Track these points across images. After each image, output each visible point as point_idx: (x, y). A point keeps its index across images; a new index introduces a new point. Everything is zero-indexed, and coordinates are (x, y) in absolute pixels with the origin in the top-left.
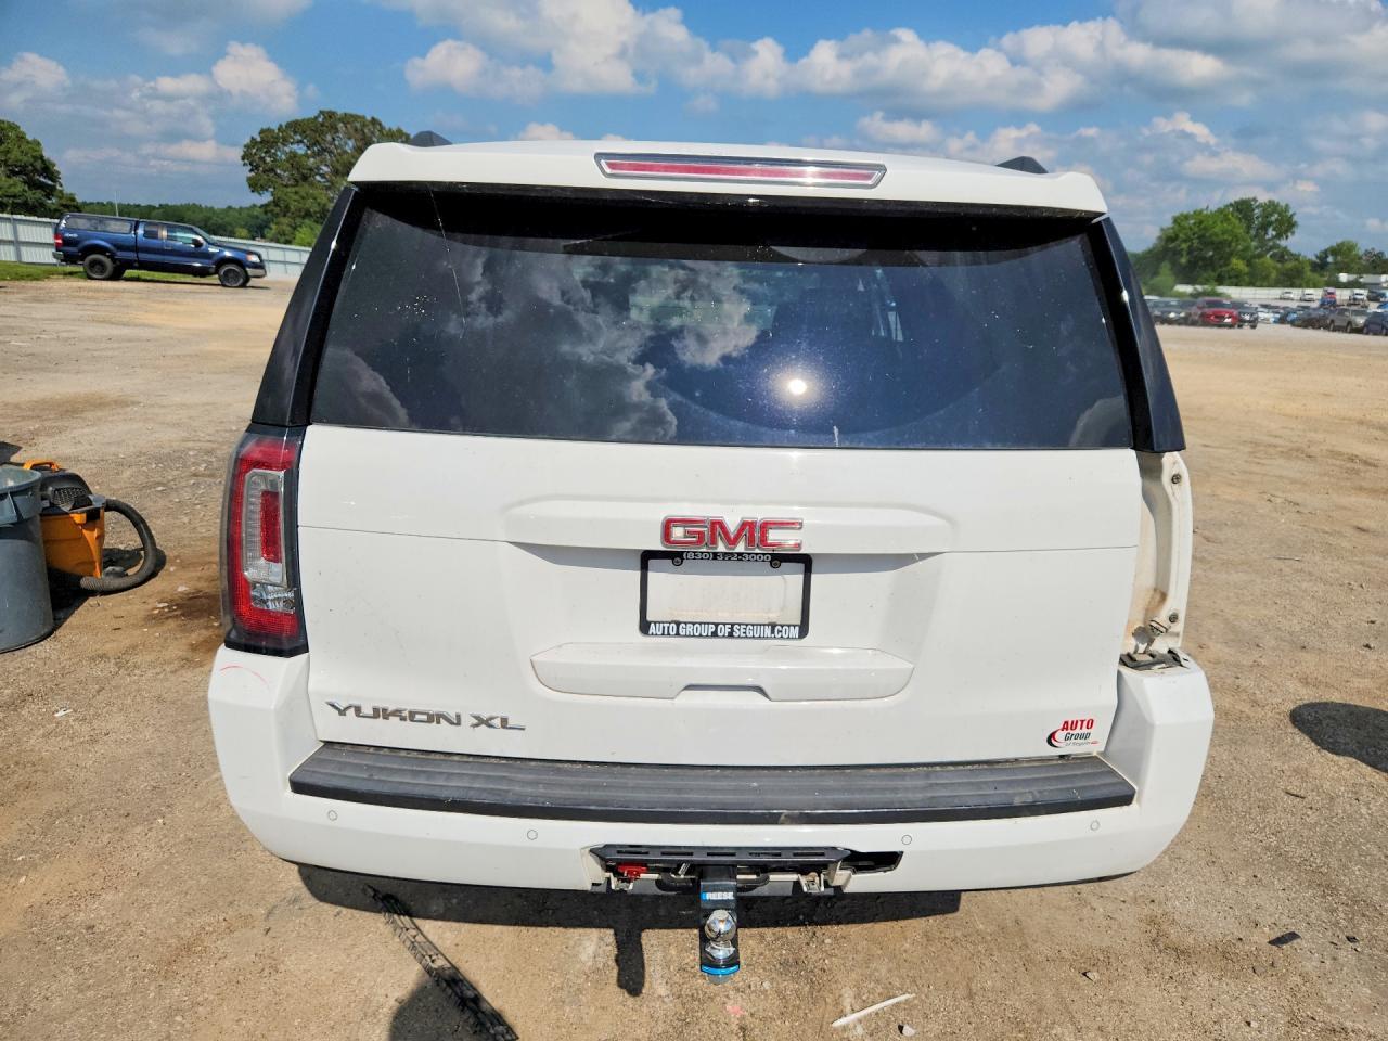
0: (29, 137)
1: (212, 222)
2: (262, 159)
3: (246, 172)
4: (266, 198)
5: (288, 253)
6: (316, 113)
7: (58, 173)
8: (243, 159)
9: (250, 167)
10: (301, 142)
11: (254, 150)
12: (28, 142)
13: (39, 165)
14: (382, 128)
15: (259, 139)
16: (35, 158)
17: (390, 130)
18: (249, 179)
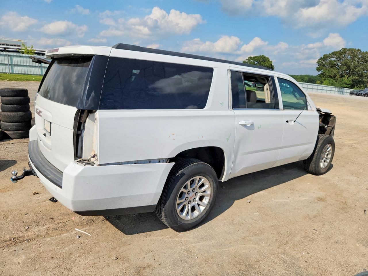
0: (270, 60)
1: (311, 79)
2: (322, 62)
3: (317, 66)
4: (320, 72)
5: (314, 86)
6: (341, 49)
7: (274, 68)
8: (317, 63)
9: (318, 65)
10: (334, 57)
11: (321, 60)
12: (270, 61)
13: (270, 66)
14: (361, 52)
15: (323, 57)
16: (270, 65)
17: (363, 52)
18: (317, 68)
